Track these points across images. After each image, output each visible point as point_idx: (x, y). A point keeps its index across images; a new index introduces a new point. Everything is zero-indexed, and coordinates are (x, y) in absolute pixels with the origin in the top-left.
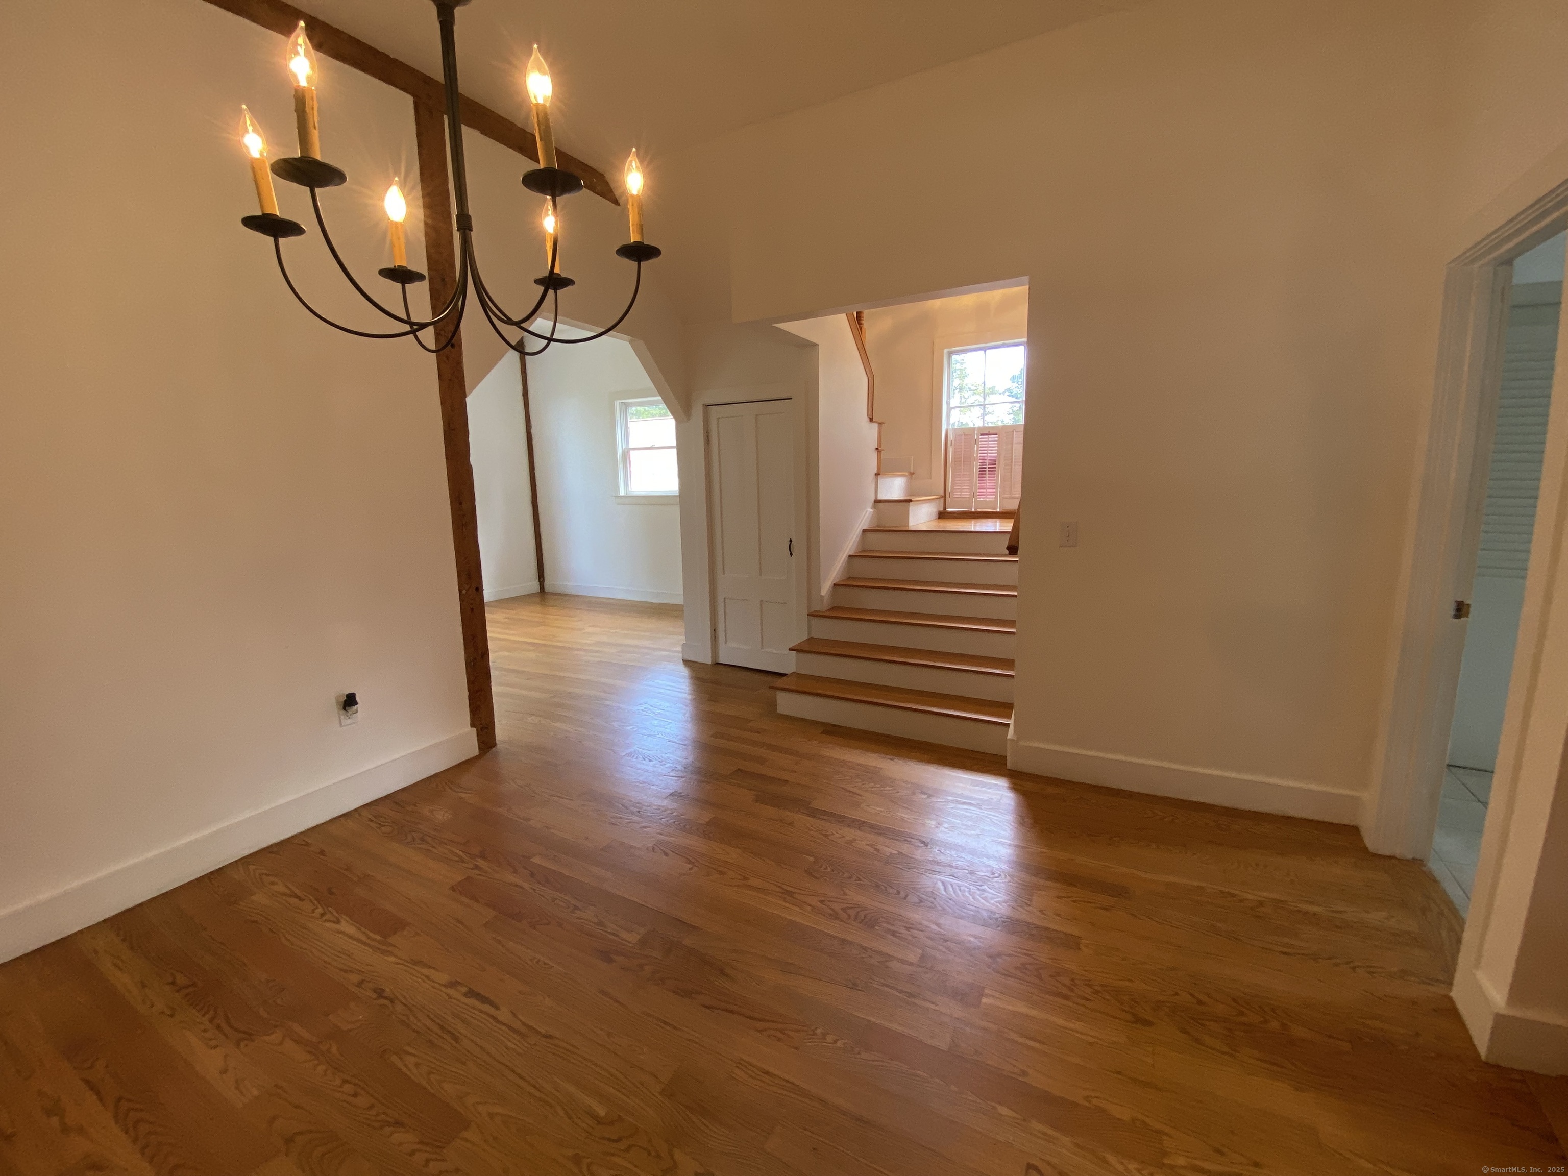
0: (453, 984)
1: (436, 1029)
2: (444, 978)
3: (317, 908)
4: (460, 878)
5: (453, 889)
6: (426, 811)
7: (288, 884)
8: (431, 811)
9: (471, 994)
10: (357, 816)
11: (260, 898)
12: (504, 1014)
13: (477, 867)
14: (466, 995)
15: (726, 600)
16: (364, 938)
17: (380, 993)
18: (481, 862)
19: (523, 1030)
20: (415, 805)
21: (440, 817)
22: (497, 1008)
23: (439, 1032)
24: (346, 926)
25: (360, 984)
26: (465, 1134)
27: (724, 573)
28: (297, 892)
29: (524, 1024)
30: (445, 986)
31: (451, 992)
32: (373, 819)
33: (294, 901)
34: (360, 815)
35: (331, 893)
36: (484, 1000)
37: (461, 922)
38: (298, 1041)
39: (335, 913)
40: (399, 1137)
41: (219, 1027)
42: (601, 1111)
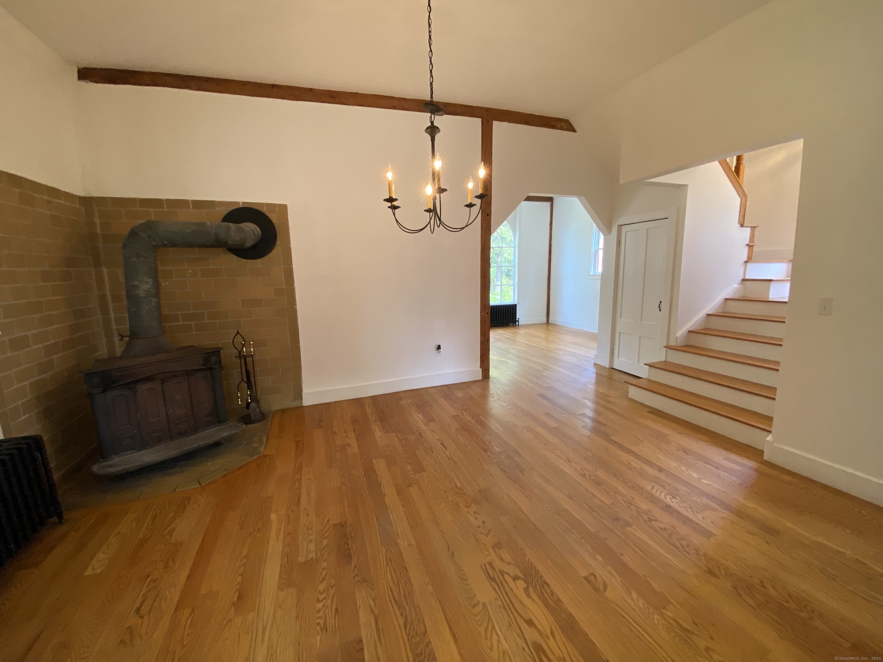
0: (438, 440)
1: (429, 447)
2: (437, 437)
3: (416, 409)
4: (455, 414)
5: (452, 416)
6: (456, 392)
7: (412, 401)
8: (458, 393)
9: (442, 444)
10: (437, 388)
11: (404, 402)
12: (447, 453)
13: (462, 413)
14: (440, 444)
15: (621, 334)
16: (423, 420)
17: (420, 434)
18: (464, 412)
19: (450, 458)
20: (454, 390)
21: (459, 395)
22: (447, 450)
23: (429, 449)
24: (420, 416)
25: (417, 431)
26: (423, 473)
27: (621, 318)
28: (413, 403)
29: (451, 457)
30: (437, 439)
31: (438, 442)
32: (441, 390)
33: (411, 405)
34: (438, 388)
35: (421, 406)
36: (444, 447)
37: (449, 426)
38: (398, 438)
39: (419, 412)
40: (408, 466)
41: (383, 428)
42: (459, 485)
